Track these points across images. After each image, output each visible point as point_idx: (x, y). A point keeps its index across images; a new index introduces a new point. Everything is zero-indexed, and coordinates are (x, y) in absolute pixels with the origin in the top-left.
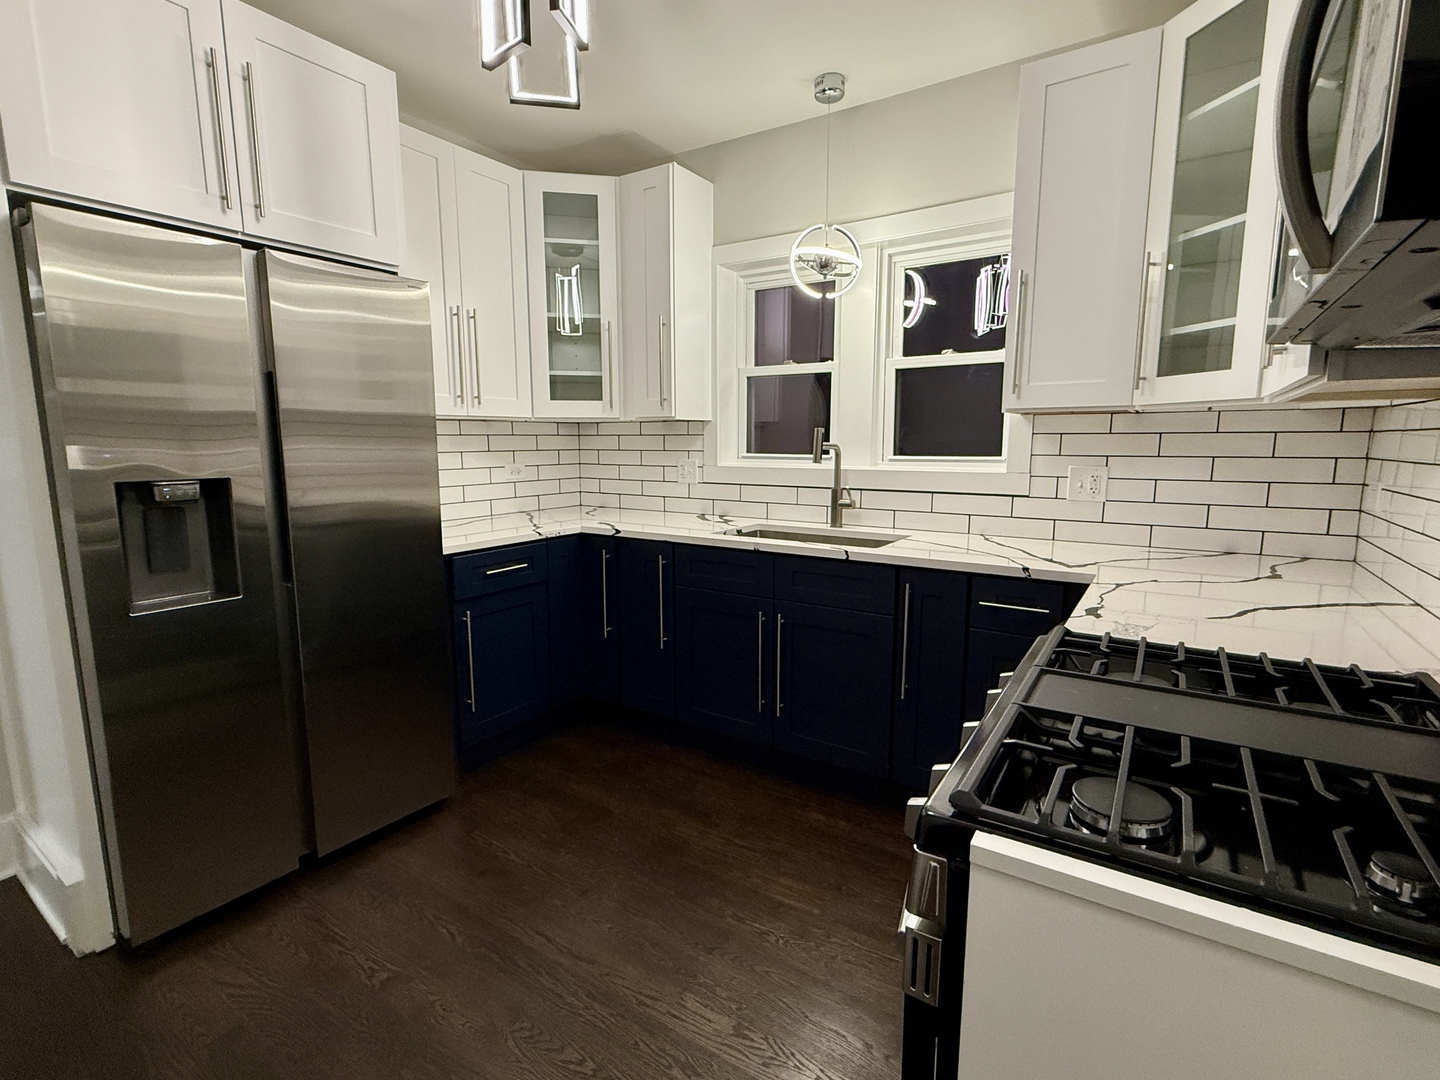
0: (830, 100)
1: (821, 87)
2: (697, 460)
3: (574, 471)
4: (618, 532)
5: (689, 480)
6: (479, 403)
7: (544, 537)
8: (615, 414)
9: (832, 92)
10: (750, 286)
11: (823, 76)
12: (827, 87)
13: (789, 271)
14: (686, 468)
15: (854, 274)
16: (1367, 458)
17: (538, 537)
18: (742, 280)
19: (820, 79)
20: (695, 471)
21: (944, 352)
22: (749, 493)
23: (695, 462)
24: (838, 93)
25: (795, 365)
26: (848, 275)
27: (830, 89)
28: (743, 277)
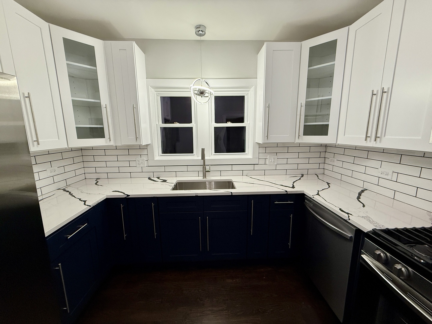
0: (200, 35)
1: (198, 30)
2: (145, 158)
3: (81, 165)
4: (128, 196)
5: (141, 165)
6: (38, 144)
7: (92, 207)
8: (112, 143)
9: (201, 32)
10: (159, 95)
11: (200, 25)
12: (200, 30)
13: (190, 91)
14: (140, 161)
15: (209, 97)
16: (325, 152)
17: (89, 208)
18: (155, 92)
19: (199, 26)
20: (144, 162)
21: (228, 122)
22: (168, 169)
23: (144, 159)
24: (203, 33)
25: (179, 124)
26: (208, 97)
27: (201, 31)
28: (156, 91)
